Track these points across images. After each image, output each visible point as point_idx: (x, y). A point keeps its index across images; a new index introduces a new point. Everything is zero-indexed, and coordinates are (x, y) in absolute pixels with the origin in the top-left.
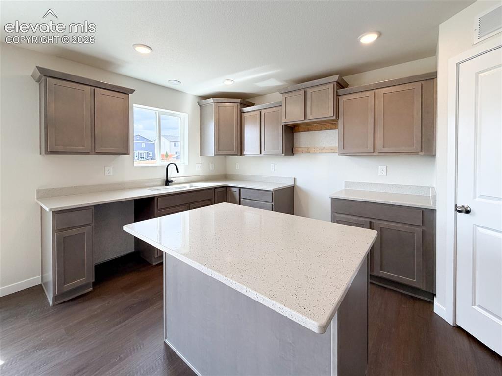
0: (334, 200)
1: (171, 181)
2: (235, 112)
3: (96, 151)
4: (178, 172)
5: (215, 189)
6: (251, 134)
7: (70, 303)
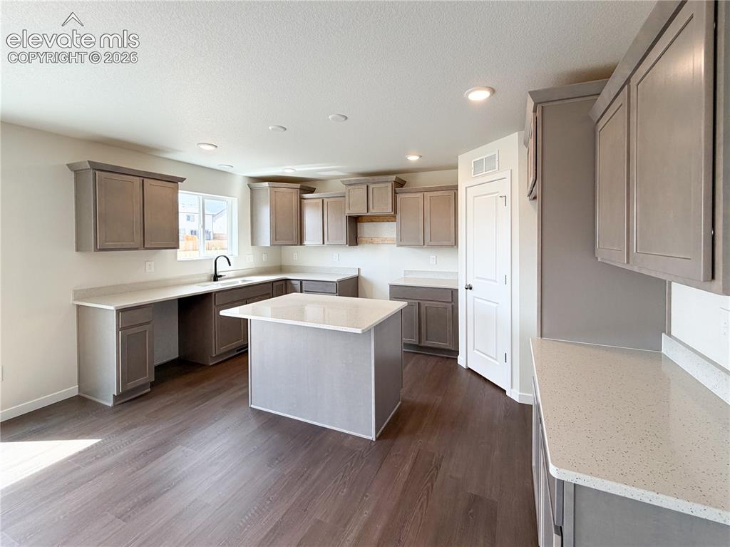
0: (392, 287)
1: (221, 276)
2: (295, 198)
3: (146, 246)
4: (230, 265)
5: (273, 282)
6: (312, 220)
7: (134, 401)
